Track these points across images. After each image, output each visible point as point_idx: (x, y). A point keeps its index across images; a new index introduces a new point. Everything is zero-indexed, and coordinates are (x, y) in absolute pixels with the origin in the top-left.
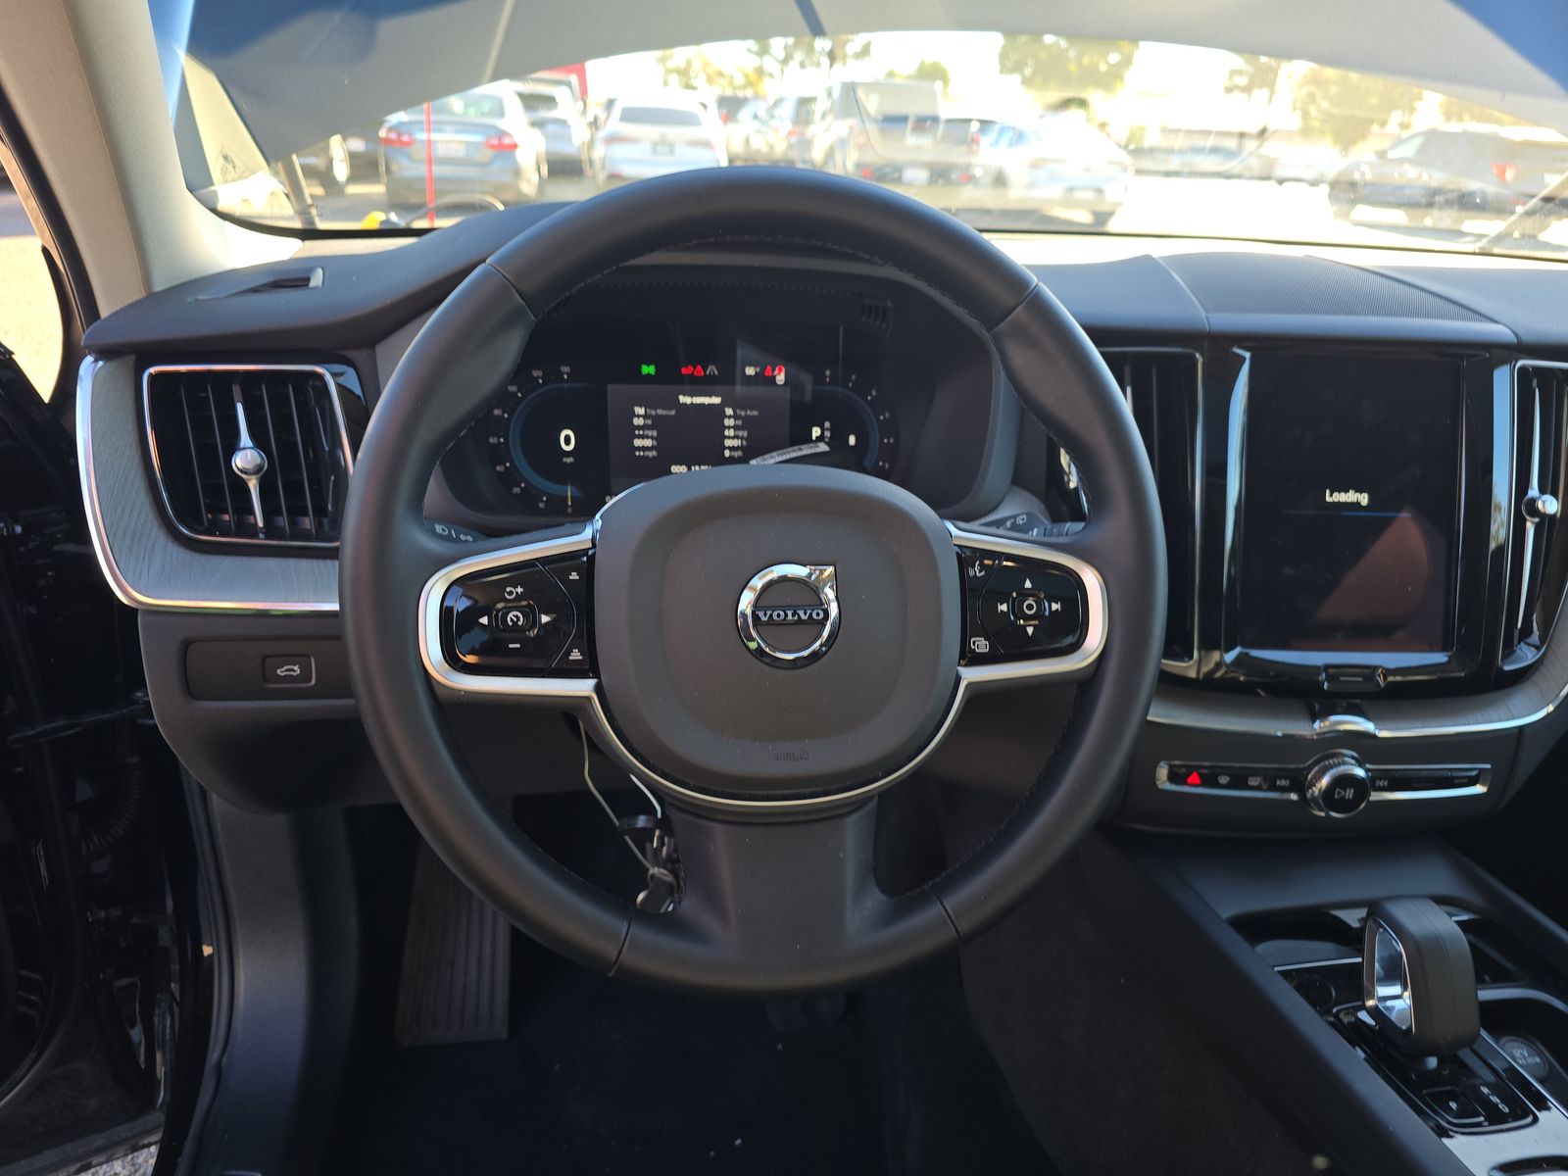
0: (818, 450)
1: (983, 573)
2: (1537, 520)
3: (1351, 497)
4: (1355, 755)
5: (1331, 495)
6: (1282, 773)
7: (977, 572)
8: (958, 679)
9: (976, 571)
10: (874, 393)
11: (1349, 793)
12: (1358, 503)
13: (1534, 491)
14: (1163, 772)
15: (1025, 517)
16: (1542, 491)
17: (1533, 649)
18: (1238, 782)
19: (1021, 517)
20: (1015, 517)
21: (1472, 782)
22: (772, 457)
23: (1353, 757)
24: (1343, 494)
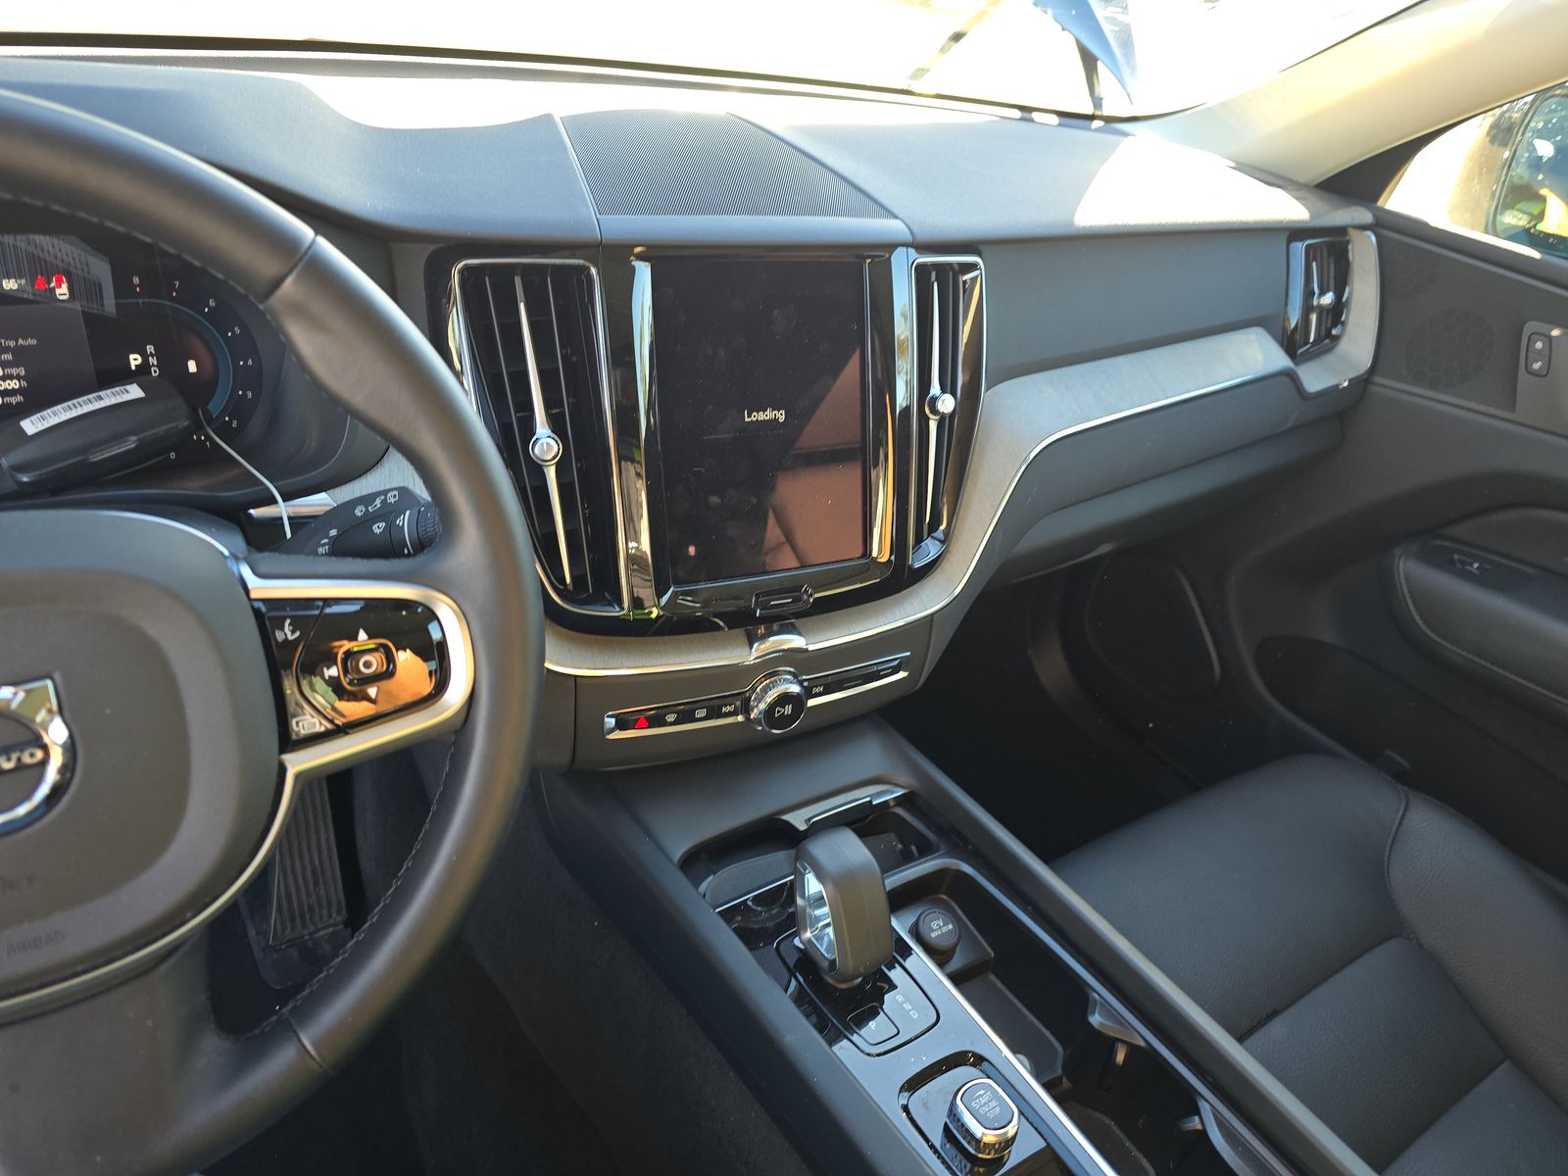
0: (127, 397)
1: (298, 634)
2: (937, 417)
3: (768, 415)
4: (792, 670)
5: (749, 416)
6: (726, 700)
7: (289, 634)
8: (282, 770)
9: (287, 633)
10: (212, 303)
11: (788, 710)
12: (776, 420)
13: (935, 389)
14: (611, 722)
15: (396, 493)
16: (944, 391)
17: (937, 542)
18: (686, 716)
19: (392, 493)
20: (385, 492)
21: (895, 670)
22: (55, 414)
23: (790, 673)
24: (761, 413)
